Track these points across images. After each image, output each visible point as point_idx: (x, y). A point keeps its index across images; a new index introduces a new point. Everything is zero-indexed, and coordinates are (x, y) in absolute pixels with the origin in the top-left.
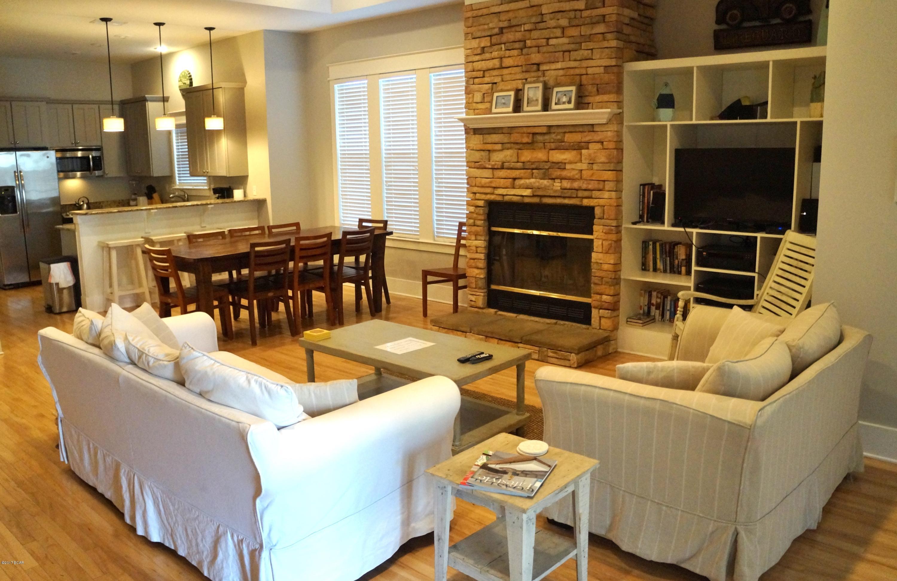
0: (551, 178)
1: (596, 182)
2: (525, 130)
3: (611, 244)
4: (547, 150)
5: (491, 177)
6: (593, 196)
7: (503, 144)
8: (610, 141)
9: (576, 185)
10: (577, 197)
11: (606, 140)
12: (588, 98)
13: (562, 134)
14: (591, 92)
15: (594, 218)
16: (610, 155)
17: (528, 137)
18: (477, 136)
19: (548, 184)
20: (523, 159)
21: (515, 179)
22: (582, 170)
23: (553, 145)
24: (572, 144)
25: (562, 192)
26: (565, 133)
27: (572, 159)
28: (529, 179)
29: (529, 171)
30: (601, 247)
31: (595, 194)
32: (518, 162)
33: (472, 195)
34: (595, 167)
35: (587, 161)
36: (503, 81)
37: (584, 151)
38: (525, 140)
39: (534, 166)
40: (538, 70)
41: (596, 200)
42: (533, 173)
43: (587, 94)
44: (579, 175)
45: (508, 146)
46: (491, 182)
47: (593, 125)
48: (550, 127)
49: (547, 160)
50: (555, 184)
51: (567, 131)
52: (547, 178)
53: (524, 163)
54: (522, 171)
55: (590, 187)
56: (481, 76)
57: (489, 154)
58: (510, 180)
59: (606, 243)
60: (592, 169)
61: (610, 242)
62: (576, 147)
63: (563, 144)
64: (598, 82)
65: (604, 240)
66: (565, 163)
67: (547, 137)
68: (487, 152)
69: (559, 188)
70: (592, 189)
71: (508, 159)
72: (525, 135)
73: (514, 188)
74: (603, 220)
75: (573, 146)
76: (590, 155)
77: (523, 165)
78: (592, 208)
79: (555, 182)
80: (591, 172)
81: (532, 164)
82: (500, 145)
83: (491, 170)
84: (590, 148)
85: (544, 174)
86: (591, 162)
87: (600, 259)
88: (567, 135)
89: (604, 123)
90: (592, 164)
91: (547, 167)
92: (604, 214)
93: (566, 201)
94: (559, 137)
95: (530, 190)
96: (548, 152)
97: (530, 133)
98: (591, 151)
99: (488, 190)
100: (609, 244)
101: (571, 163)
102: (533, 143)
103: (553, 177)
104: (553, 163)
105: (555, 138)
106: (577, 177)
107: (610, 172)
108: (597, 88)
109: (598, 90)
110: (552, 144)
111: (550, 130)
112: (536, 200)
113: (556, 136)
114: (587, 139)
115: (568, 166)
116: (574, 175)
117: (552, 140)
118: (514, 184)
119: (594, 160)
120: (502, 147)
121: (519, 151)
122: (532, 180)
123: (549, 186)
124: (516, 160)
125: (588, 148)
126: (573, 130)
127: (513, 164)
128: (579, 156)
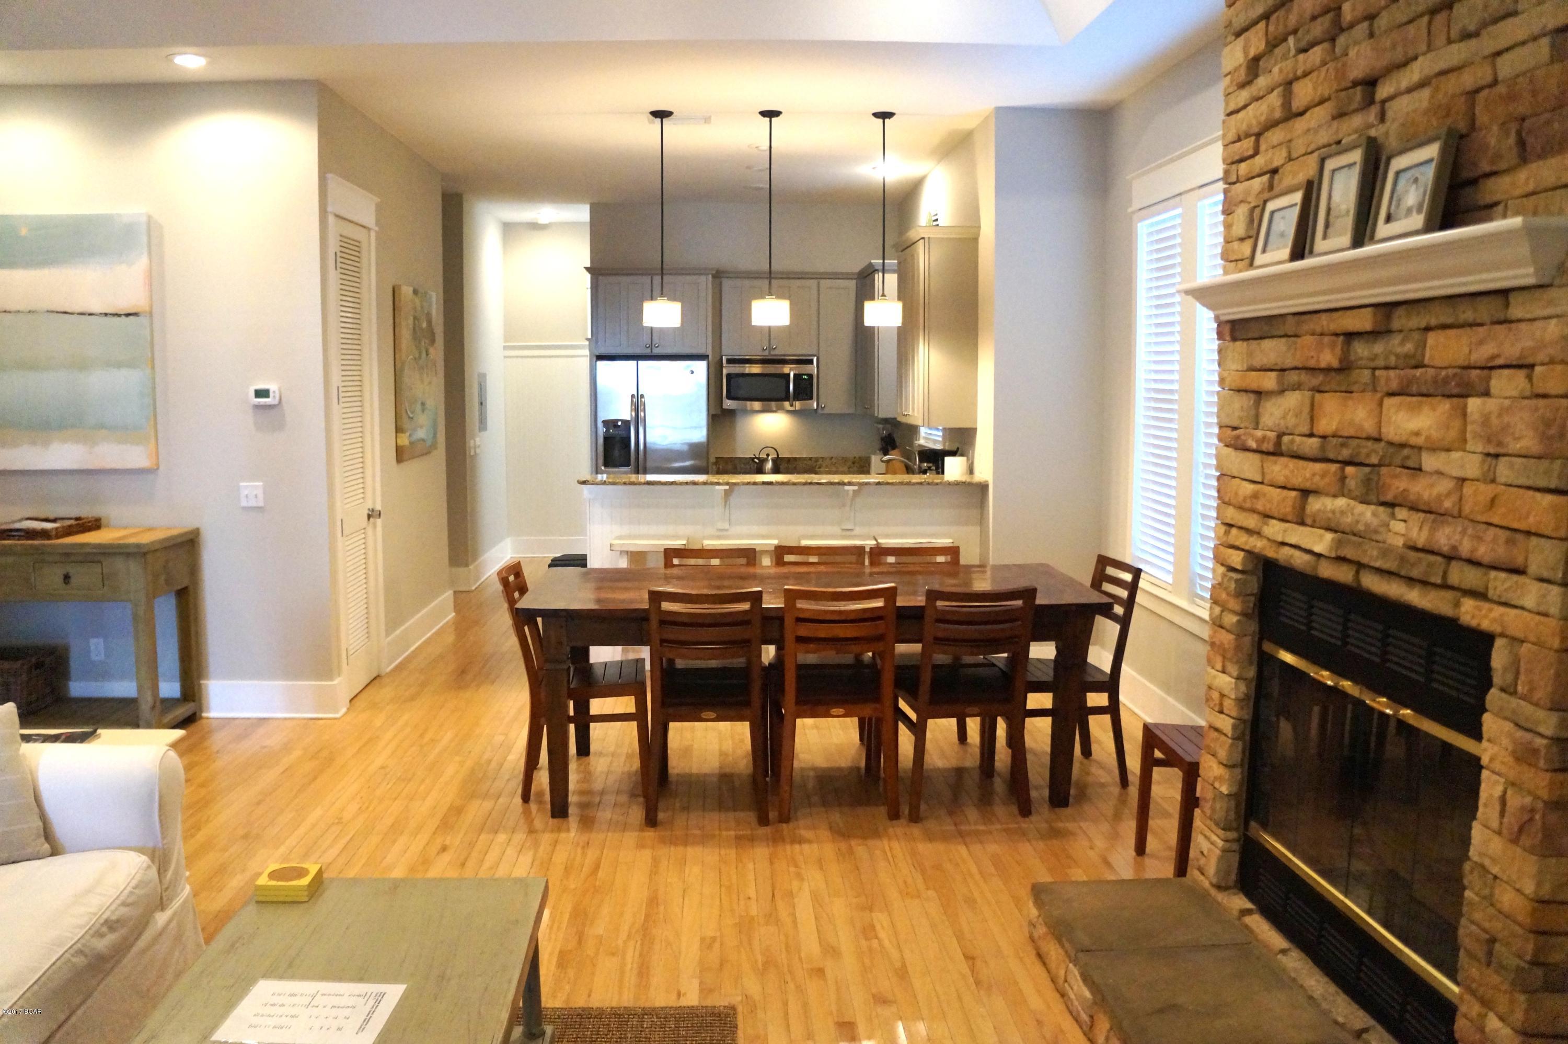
0: (1382, 499)
1: (1500, 532)
2: (1324, 322)
3: (1532, 811)
4: (1379, 395)
5: (1260, 480)
6: (1491, 594)
7: (1283, 370)
8: (1552, 362)
9: (1445, 537)
10: (1445, 586)
11: (1541, 357)
12: (1491, 183)
13: (1416, 336)
14: (1498, 156)
15: (1486, 683)
16: (1548, 424)
17: (1332, 346)
18: (1238, 343)
19: (1375, 522)
20: (1326, 425)
21: (1305, 493)
22: (1464, 480)
23: (1393, 379)
24: (1444, 373)
25: (1403, 559)
26: (1428, 329)
27: (1435, 434)
28: (1335, 496)
29: (1334, 467)
30: (1498, 807)
31: (1499, 582)
32: (1311, 435)
33: (1223, 528)
34: (1504, 470)
35: (1480, 448)
36: (1290, 159)
37: (1474, 404)
38: (1328, 358)
39: (1345, 454)
40: (1369, 101)
41: (1499, 610)
42: (1343, 479)
43: (1486, 167)
44: (1454, 498)
45: (1293, 377)
46: (1255, 496)
47: (1504, 293)
48: (1387, 308)
49: (1375, 434)
50: (1392, 523)
51: (1433, 322)
52: (1373, 498)
53: (1324, 437)
54: (1318, 467)
55: (1483, 552)
56: (1251, 152)
57: (1257, 404)
58: (1294, 494)
59: (1515, 801)
60: (1493, 481)
61: (1528, 800)
62: (1453, 388)
63: (1418, 372)
64: (1521, 108)
65: (1513, 784)
66: (1420, 448)
67: (1379, 348)
68: (1252, 396)
69: (1400, 542)
70: (1486, 560)
71: (1291, 421)
72: (1326, 339)
73: (1302, 523)
74: (1514, 702)
75: (1446, 381)
76: (1486, 420)
77: (1323, 448)
78: (1486, 640)
79: (1393, 516)
80: (1487, 491)
81: (1343, 445)
82: (1273, 375)
83: (1256, 458)
84: (1493, 391)
85: (1367, 482)
86: (1492, 451)
87: (1493, 860)
88: (1432, 339)
89: (1531, 281)
90: (1497, 456)
91: (1374, 460)
92: (1517, 674)
93: (1415, 597)
94: (1409, 347)
95: (1329, 536)
96: (1381, 404)
97: (1337, 335)
98: (1491, 404)
99: (1251, 521)
100: (1523, 808)
101: (1434, 448)
102: (1345, 367)
103: (1389, 497)
104: (1391, 444)
105: (1399, 350)
106: (1447, 504)
107: (1549, 498)
108: (1519, 133)
109: (1521, 144)
110: (1392, 373)
111: (1388, 317)
112: (1343, 575)
113: (1402, 343)
114: (1481, 354)
115: (1429, 462)
116: (1439, 499)
117: (1393, 360)
118: (1303, 508)
119: (1500, 444)
120: (1280, 381)
121: (1318, 396)
122: (1341, 502)
123: (1376, 532)
124: (1305, 429)
125: (1487, 394)
126: (1450, 320)
127: (1298, 439)
128: (1457, 424)
